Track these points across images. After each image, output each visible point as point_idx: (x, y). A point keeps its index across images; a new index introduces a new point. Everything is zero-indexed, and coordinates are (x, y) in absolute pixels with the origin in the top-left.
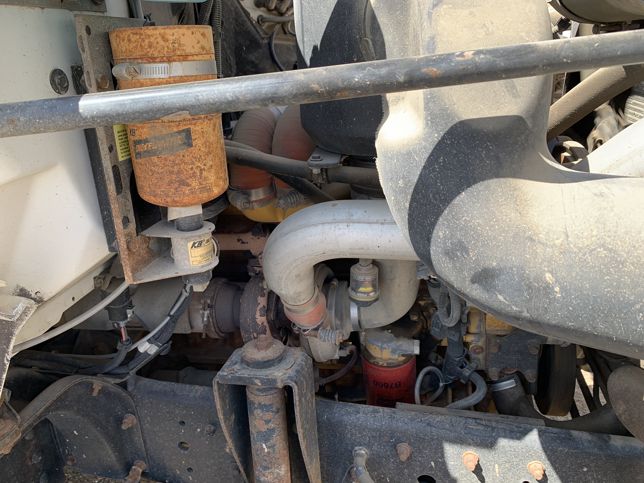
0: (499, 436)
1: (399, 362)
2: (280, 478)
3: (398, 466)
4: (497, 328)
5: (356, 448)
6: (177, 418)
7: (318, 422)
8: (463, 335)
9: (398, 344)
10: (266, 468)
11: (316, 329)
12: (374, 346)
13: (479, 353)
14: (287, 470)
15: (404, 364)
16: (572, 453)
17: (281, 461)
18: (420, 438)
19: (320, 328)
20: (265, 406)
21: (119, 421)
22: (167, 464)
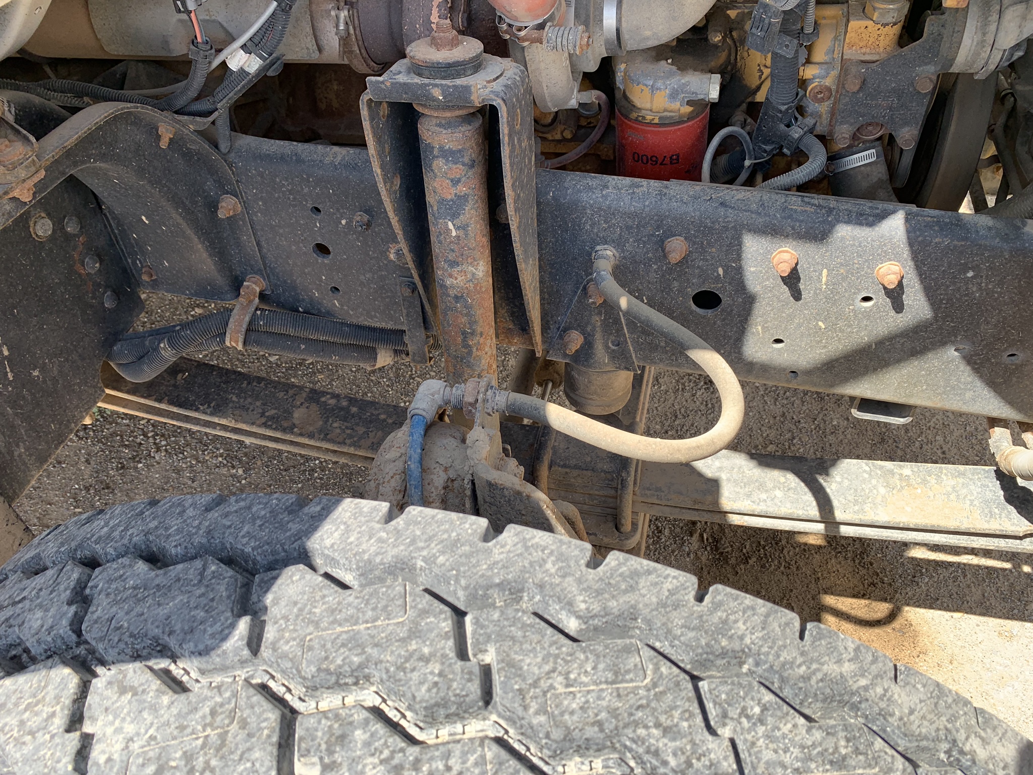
0: (838, 221)
1: (681, 116)
2: (476, 282)
3: (663, 276)
4: (864, 50)
5: (598, 248)
6: (306, 201)
7: (539, 204)
8: (800, 64)
9: (683, 81)
10: (454, 264)
11: (541, 27)
12: (640, 85)
13: (822, 100)
14: (488, 271)
15: (689, 119)
16: (955, 246)
17: (477, 254)
18: (705, 227)
19: (548, 24)
20: (452, 153)
21: (213, 206)
22: (298, 281)
